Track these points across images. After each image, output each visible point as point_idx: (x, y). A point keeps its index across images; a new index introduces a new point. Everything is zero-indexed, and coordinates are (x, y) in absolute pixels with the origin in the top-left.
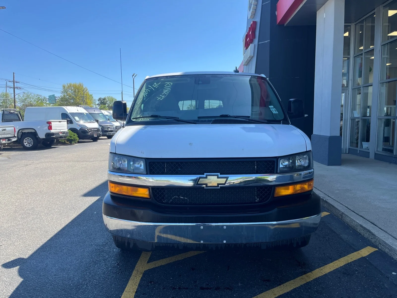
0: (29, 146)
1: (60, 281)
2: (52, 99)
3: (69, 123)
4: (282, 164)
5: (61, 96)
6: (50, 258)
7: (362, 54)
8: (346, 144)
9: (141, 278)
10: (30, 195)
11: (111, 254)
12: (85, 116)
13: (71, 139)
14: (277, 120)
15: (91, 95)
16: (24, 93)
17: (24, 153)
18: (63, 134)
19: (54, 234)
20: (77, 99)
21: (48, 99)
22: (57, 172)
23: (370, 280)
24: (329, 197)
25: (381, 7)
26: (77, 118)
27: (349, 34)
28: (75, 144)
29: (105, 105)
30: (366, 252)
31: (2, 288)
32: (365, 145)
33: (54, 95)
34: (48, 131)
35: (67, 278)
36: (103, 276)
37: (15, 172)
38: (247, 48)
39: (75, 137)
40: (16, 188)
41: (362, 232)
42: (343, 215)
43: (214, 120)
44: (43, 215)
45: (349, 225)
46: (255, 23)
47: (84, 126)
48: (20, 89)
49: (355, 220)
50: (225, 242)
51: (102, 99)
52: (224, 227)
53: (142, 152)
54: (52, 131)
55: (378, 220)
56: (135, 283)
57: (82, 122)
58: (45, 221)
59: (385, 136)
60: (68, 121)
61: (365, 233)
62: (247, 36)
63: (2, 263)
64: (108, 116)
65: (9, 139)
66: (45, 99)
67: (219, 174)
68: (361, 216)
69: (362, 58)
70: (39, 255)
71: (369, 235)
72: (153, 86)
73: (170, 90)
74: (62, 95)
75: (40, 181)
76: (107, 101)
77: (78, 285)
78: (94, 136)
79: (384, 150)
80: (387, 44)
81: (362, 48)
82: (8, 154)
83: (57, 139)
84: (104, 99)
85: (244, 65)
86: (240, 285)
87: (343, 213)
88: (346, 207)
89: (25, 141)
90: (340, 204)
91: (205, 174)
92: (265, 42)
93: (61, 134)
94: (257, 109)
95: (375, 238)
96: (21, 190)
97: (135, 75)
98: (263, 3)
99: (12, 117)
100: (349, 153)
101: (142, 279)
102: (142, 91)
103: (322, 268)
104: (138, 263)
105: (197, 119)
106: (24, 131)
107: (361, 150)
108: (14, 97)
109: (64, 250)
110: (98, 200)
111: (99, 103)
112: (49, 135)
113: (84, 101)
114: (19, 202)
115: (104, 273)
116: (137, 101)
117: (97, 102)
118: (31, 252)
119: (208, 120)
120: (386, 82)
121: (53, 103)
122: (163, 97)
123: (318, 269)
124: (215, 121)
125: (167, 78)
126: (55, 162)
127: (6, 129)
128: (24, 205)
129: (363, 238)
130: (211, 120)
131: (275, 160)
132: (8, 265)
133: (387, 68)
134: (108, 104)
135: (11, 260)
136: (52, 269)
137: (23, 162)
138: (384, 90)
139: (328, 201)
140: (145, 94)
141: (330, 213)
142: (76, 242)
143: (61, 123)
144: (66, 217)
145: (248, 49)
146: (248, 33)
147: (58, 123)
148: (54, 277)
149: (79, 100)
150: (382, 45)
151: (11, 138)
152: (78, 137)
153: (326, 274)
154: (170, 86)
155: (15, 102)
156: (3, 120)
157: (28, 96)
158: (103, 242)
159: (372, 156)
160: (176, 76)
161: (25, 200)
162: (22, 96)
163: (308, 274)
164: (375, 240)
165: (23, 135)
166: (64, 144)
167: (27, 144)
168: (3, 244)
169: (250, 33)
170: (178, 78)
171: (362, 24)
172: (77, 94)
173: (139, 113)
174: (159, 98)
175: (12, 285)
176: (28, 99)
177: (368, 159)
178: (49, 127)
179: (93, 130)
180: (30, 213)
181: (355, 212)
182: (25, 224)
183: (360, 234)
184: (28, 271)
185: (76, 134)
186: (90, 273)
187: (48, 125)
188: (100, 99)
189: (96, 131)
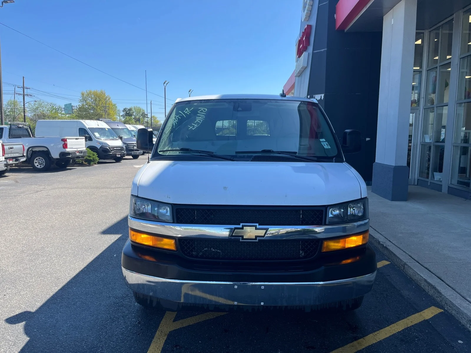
0: (41, 166)
1: (72, 342)
2: (69, 108)
3: (88, 140)
4: (332, 213)
5: (79, 106)
6: (60, 312)
7: (437, 67)
8: (415, 174)
9: (166, 341)
10: (40, 231)
11: (131, 309)
12: (106, 132)
13: (90, 159)
14: (329, 156)
15: (115, 105)
16: (35, 101)
17: (34, 175)
18: (81, 153)
19: (66, 282)
20: (98, 110)
21: (64, 108)
22: (72, 202)
23: (431, 350)
24: (391, 242)
25: (461, 13)
26: (97, 134)
27: (422, 42)
28: (94, 165)
29: (131, 116)
30: (429, 313)
31: (5, 349)
32: (438, 176)
33: (71, 104)
34: (63, 150)
35: (79, 338)
36: (121, 337)
37: (23, 200)
38: (299, 57)
39: (94, 156)
40: (24, 221)
41: (427, 288)
42: (406, 266)
43: (254, 157)
44: (54, 257)
45: (411, 278)
46: (309, 27)
47: (105, 143)
48: (31, 96)
49: (419, 273)
50: (263, 304)
51: (128, 109)
52: (262, 287)
53: (169, 197)
54: (68, 150)
55: (446, 274)
56: (158, 347)
57: (103, 140)
58: (57, 264)
59: (461, 166)
60: (86, 139)
61: (430, 289)
62: (300, 42)
63: (6, 317)
64: (134, 131)
65: (16, 159)
66: (61, 108)
67: (257, 224)
68: (426, 268)
69: (436, 72)
70: (48, 308)
71: (434, 292)
72: (184, 112)
73: (204, 118)
74: (80, 104)
75: (52, 213)
76: (134, 112)
77: (92, 348)
78: (117, 156)
79: (459, 183)
80: (467, 57)
81: (437, 58)
82: (15, 177)
83: (73, 159)
84: (130, 110)
85: (296, 76)
86: (279, 352)
87: (405, 264)
88: (409, 255)
89: (35, 161)
90: (402, 252)
91: (241, 224)
92: (321, 51)
93: (78, 154)
94: (306, 142)
95: (441, 297)
96: (29, 224)
97: (166, 83)
98: (319, 4)
99: (20, 132)
100: (417, 185)
101: (166, 343)
102: (171, 117)
103: (376, 333)
104: (162, 321)
105: (234, 154)
106: (34, 150)
107: (432, 181)
108: (24, 105)
109: (77, 302)
110: (118, 240)
111: (124, 114)
112: (63, 154)
113: (106, 112)
114: (26, 240)
115: (122, 334)
116: (165, 130)
117: (122, 113)
118: (39, 304)
119: (247, 156)
120: (465, 103)
121: (69, 114)
122: (196, 125)
123: (371, 335)
124: (256, 157)
125: (201, 103)
126: (70, 188)
127: (13, 147)
128: (33, 244)
129: (427, 295)
130: (251, 155)
131: (324, 209)
132: (12, 320)
133: (466, 81)
134: (134, 115)
135: (16, 314)
136: (63, 326)
137: (33, 187)
138: (462, 111)
139: (389, 248)
140: (174, 121)
141: (390, 263)
142: (92, 293)
143: (79, 140)
144: (81, 260)
145: (301, 57)
146: (302, 38)
147: (75, 140)
148: (65, 336)
149: (100, 110)
150: (462, 58)
151: (19, 158)
152: (98, 157)
153: (380, 341)
154: (204, 113)
155: (24, 112)
156: (10, 136)
157: (40, 105)
158: (123, 293)
159: (445, 189)
160: (211, 101)
161: (34, 238)
162: (33, 104)
163: (360, 340)
164: (441, 299)
165: (33, 154)
166: (81, 165)
167: (39, 165)
168: (7, 294)
169: (304, 39)
170: (214, 102)
171: (437, 31)
172: (97, 103)
173: (167, 144)
174: (191, 128)
175: (16, 345)
176: (40, 108)
177: (440, 192)
178: (64, 145)
179: (115, 148)
180: (40, 253)
181: (419, 263)
182: (33, 268)
183: (424, 291)
184: (35, 328)
185: (95, 154)
186: (106, 333)
187: (63, 143)
188: (124, 110)
189: (119, 149)
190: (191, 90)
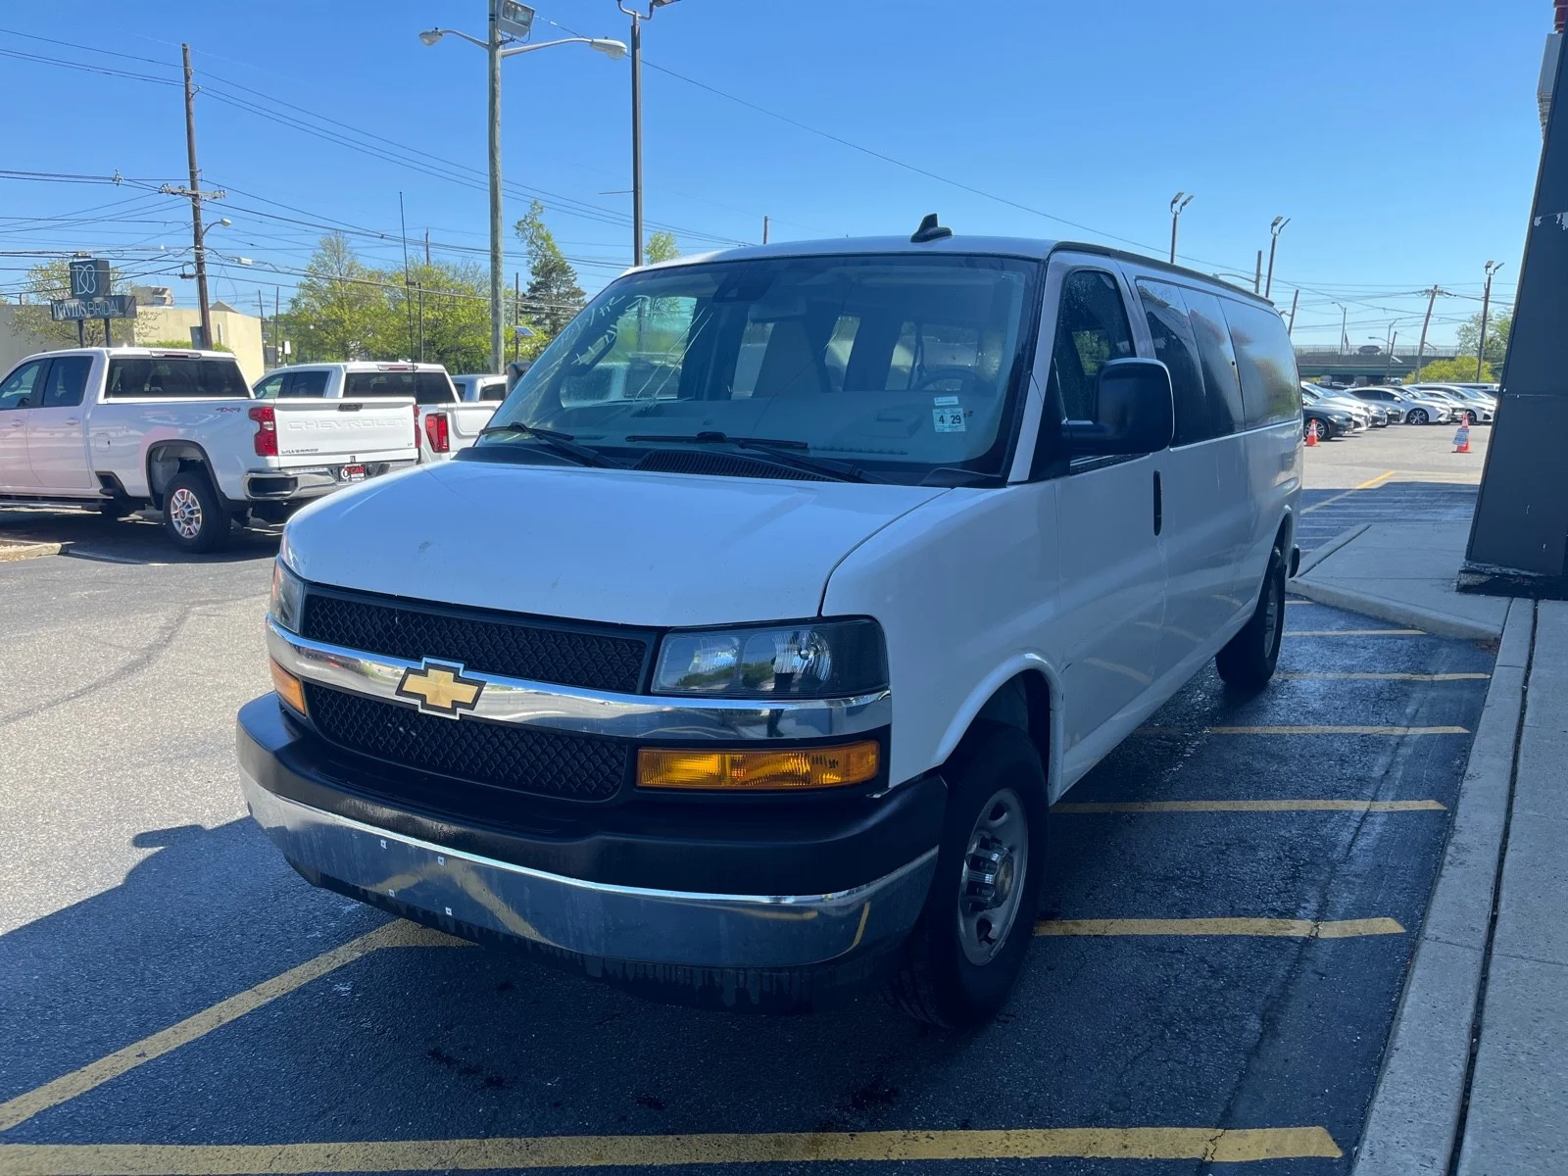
43: (651, 455)
50: (451, 914)
52: (439, 858)
67: (461, 666)
86: (549, 1084)
91: (424, 660)
131: (648, 639)
141: (1403, 931)
163: (833, 1136)
190: (1279, 219)
